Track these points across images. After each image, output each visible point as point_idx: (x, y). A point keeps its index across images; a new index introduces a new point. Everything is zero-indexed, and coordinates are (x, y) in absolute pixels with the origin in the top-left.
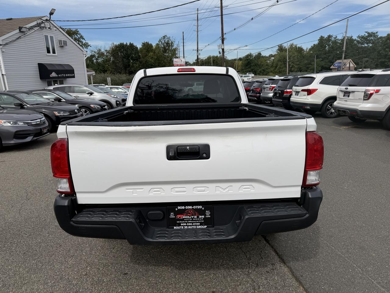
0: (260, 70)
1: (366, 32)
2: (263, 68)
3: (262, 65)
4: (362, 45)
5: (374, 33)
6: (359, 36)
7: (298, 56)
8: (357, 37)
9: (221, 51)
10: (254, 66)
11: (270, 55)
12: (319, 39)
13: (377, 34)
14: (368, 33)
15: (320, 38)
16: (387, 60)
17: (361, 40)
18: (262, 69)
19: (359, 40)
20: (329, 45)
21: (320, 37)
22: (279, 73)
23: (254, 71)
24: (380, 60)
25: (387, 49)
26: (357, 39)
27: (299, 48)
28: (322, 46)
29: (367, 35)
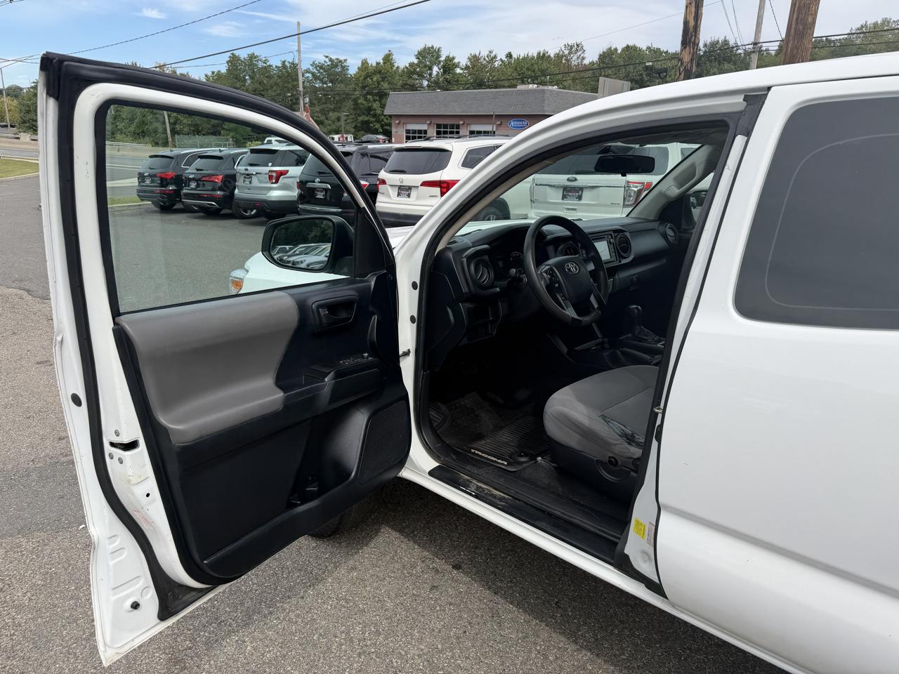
1: (327, 57)
4: (322, 82)
5: (341, 61)
6: (314, 63)
8: (312, 65)
12: (228, 61)
13: (345, 64)
14: (331, 60)
15: (230, 57)
16: (373, 120)
17: (319, 72)
19: (315, 70)
20: (252, 77)
22: (143, 137)
24: (360, 119)
25: (369, 97)
26: (311, 68)
28: (237, 78)
29: (329, 63)
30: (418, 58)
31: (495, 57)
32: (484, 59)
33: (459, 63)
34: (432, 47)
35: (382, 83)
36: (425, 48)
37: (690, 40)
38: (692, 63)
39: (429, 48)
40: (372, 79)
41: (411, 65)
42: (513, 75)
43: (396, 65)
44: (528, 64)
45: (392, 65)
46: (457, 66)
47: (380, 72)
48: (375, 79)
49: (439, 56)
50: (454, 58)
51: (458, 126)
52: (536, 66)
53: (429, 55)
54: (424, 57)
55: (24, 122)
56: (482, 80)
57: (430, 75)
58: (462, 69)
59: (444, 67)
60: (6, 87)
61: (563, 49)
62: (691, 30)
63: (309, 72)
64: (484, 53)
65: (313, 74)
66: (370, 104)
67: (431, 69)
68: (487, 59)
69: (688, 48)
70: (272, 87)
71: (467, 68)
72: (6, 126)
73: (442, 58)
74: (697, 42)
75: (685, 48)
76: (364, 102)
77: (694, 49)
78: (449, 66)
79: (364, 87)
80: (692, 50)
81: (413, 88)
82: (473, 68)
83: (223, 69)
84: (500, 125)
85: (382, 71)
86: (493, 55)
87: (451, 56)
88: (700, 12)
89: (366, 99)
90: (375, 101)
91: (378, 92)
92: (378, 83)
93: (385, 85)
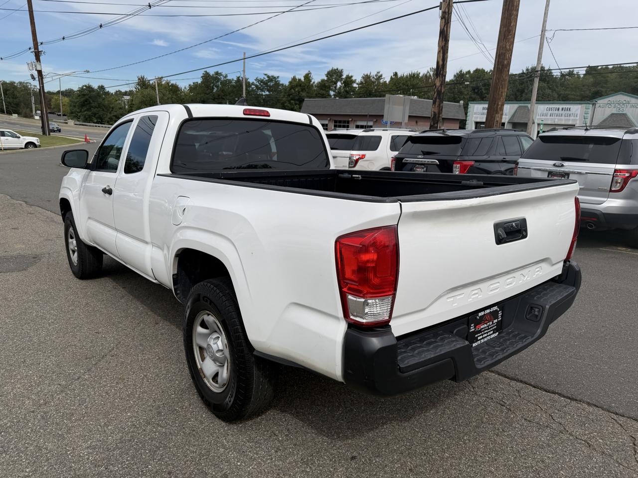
0: (109, 115)
1: (266, 75)
2: (115, 114)
3: (113, 108)
4: (262, 91)
5: (275, 78)
6: (257, 78)
7: (173, 97)
8: (255, 80)
9: (36, 74)
10: (97, 108)
11: (117, 92)
12: (202, 75)
13: (278, 79)
14: (268, 77)
17: (260, 85)
18: (112, 114)
19: (257, 84)
20: (217, 87)
21: (205, 73)
23: (97, 116)
25: (292, 101)
26: (255, 82)
27: (172, 85)
28: (208, 87)
29: (267, 79)
30: (327, 76)
31: (381, 76)
32: (373, 77)
33: (355, 80)
34: (337, 69)
35: (301, 93)
36: (332, 69)
37: (440, 73)
38: (441, 87)
39: (335, 70)
40: (295, 90)
41: (323, 81)
42: (393, 88)
43: (313, 81)
44: (403, 80)
45: (310, 81)
46: (354, 82)
47: (300, 85)
48: (296, 90)
49: (341, 75)
50: (352, 77)
51: (348, 122)
52: (409, 82)
53: (335, 74)
54: (331, 76)
55: (72, 113)
56: (371, 91)
57: (335, 87)
58: (357, 84)
59: (344, 82)
60: (62, 90)
61: (429, 71)
62: (440, 67)
63: (253, 85)
64: (373, 74)
65: (256, 86)
66: (293, 107)
67: (336, 83)
68: (375, 77)
69: (439, 78)
70: (230, 94)
71: (361, 83)
72: (60, 115)
73: (344, 77)
74: (444, 74)
75: (437, 77)
76: (289, 105)
77: (442, 78)
78: (349, 81)
79: (289, 95)
80: (441, 79)
81: (323, 96)
82: (365, 83)
83: (199, 81)
84: (376, 121)
85: (302, 85)
86: (379, 74)
87: (350, 75)
88: (445, 56)
89: (290, 103)
90: (296, 104)
91: (299, 99)
92: (299, 92)
93: (304, 94)
